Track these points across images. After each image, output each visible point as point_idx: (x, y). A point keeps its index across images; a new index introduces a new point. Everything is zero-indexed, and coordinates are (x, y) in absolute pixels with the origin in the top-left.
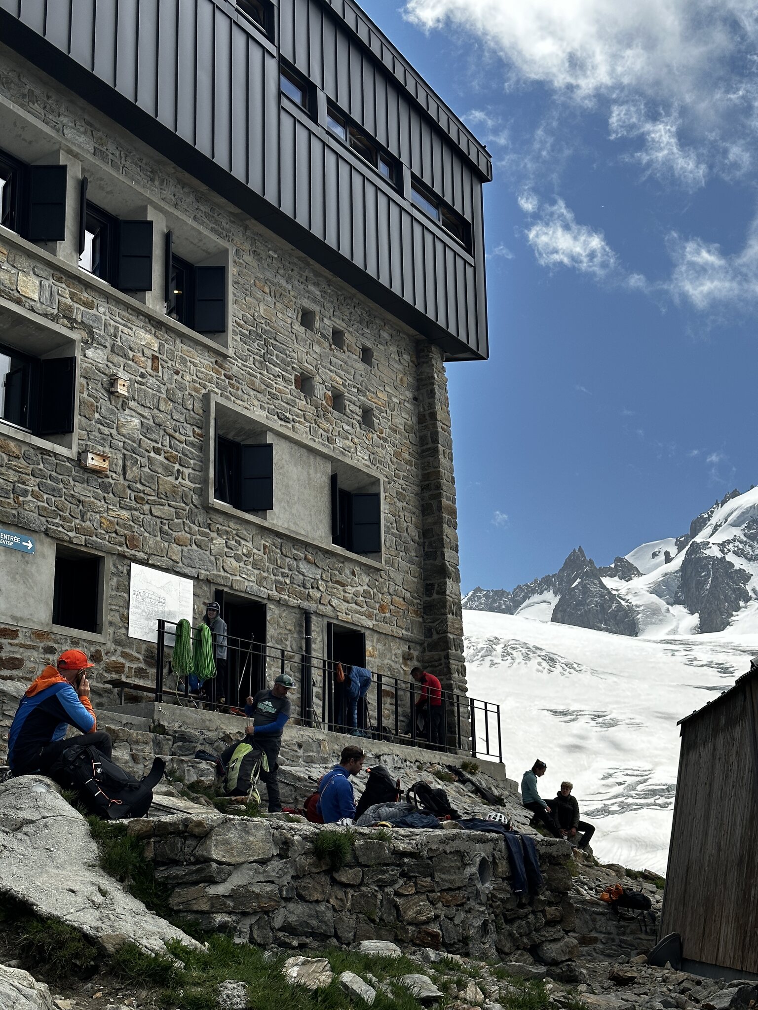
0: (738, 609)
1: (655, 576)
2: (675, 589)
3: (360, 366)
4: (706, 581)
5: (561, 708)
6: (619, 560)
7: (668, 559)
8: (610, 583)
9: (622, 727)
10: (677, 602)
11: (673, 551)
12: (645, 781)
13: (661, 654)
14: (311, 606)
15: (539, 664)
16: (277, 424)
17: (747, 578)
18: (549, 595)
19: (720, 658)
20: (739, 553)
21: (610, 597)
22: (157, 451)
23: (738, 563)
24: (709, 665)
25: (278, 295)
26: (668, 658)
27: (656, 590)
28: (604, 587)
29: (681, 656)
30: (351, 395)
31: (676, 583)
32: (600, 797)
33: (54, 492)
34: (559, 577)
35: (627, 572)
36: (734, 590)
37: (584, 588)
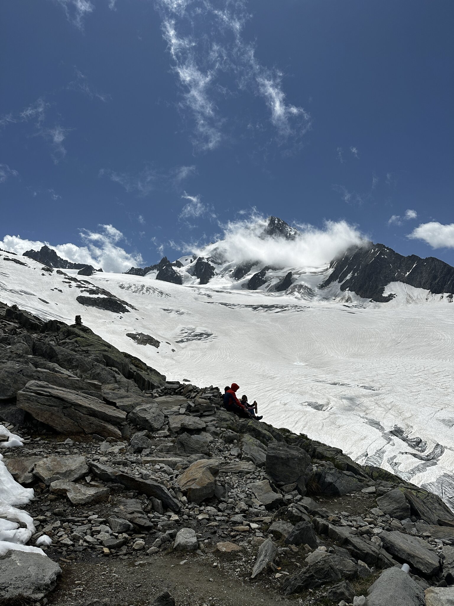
0: (211, 278)
1: (188, 267)
2: (193, 271)
4: (202, 270)
5: (166, 308)
6: (177, 261)
7: (191, 262)
9: (185, 315)
10: (193, 275)
11: (193, 259)
12: (194, 332)
13: (191, 291)
15: (158, 294)
17: (214, 269)
18: (155, 271)
19: (208, 293)
21: (174, 272)
23: (212, 264)
24: (205, 295)
26: (193, 292)
27: (188, 271)
28: (173, 269)
29: (197, 292)
31: (193, 269)
32: (181, 337)
34: (159, 265)
35: (179, 265)
36: (210, 272)
37: (167, 269)
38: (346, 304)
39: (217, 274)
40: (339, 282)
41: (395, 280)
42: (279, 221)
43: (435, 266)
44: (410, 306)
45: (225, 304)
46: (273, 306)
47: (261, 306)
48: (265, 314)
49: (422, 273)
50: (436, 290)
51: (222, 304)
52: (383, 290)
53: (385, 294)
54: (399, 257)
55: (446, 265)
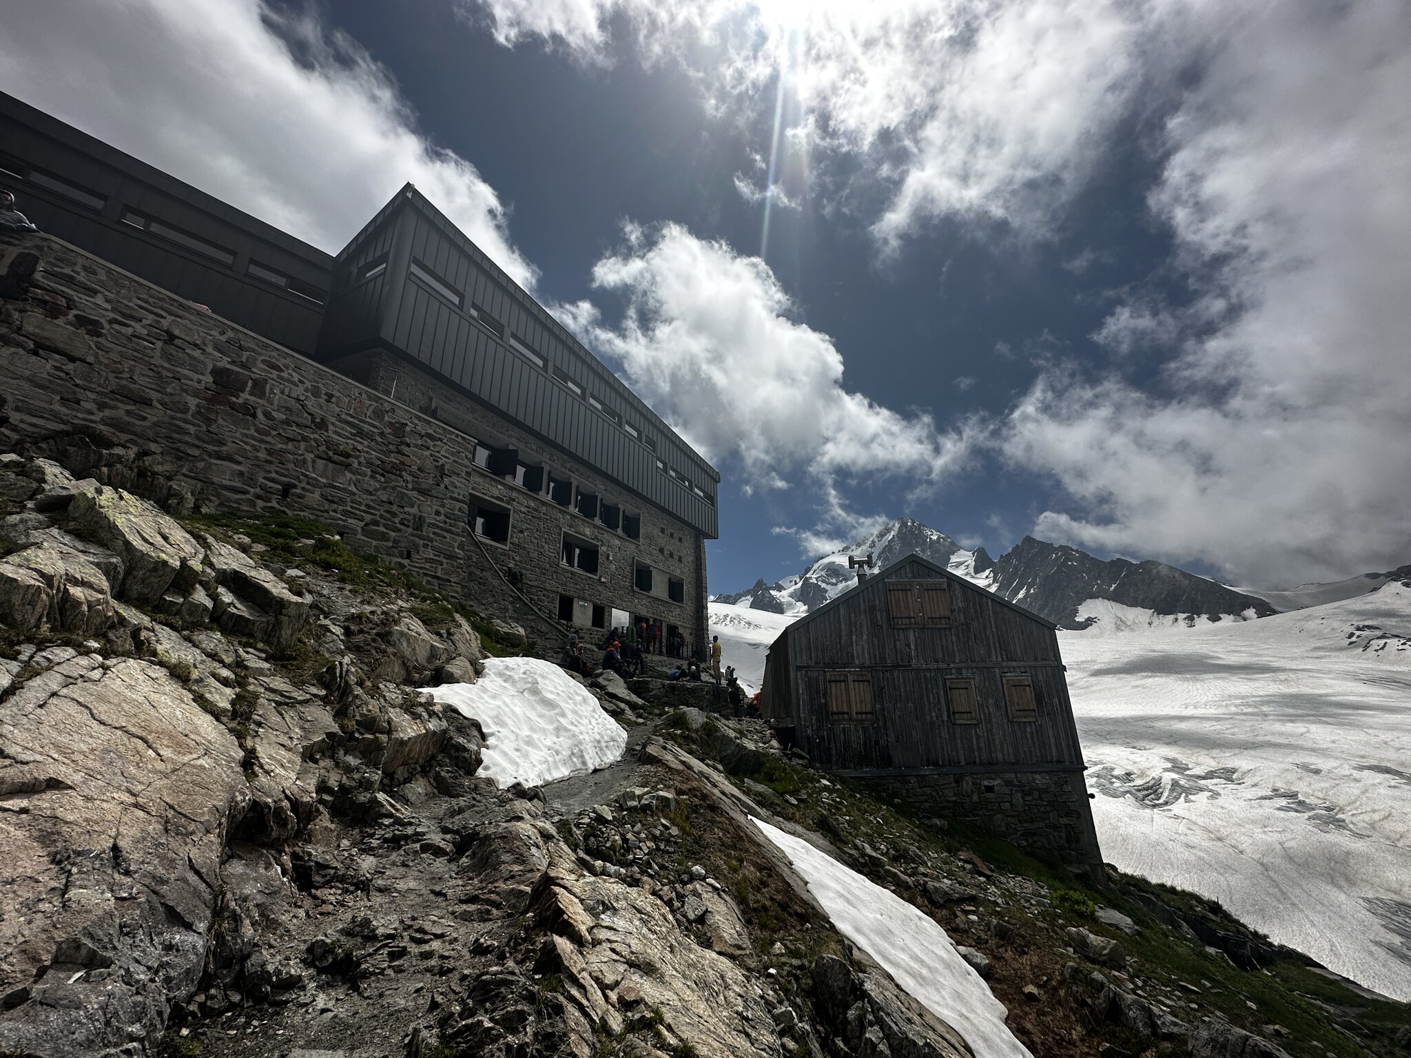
1: (791, 590)
2: (798, 595)
3: (679, 543)
6: (776, 583)
7: (796, 584)
8: (773, 593)
10: (799, 600)
11: (798, 580)
15: (744, 625)
16: (653, 564)
18: (749, 597)
20: (822, 581)
21: (774, 598)
22: (619, 574)
23: (823, 585)
25: (654, 524)
27: (791, 596)
28: (771, 594)
30: (675, 553)
31: (799, 593)
33: (593, 589)
34: (753, 590)
36: (821, 596)
37: (763, 594)
41: (1093, 596)
42: (913, 522)
44: (1122, 634)
49: (1136, 585)
50: (1164, 609)
52: (1075, 612)
53: (1080, 618)
54: (1097, 563)
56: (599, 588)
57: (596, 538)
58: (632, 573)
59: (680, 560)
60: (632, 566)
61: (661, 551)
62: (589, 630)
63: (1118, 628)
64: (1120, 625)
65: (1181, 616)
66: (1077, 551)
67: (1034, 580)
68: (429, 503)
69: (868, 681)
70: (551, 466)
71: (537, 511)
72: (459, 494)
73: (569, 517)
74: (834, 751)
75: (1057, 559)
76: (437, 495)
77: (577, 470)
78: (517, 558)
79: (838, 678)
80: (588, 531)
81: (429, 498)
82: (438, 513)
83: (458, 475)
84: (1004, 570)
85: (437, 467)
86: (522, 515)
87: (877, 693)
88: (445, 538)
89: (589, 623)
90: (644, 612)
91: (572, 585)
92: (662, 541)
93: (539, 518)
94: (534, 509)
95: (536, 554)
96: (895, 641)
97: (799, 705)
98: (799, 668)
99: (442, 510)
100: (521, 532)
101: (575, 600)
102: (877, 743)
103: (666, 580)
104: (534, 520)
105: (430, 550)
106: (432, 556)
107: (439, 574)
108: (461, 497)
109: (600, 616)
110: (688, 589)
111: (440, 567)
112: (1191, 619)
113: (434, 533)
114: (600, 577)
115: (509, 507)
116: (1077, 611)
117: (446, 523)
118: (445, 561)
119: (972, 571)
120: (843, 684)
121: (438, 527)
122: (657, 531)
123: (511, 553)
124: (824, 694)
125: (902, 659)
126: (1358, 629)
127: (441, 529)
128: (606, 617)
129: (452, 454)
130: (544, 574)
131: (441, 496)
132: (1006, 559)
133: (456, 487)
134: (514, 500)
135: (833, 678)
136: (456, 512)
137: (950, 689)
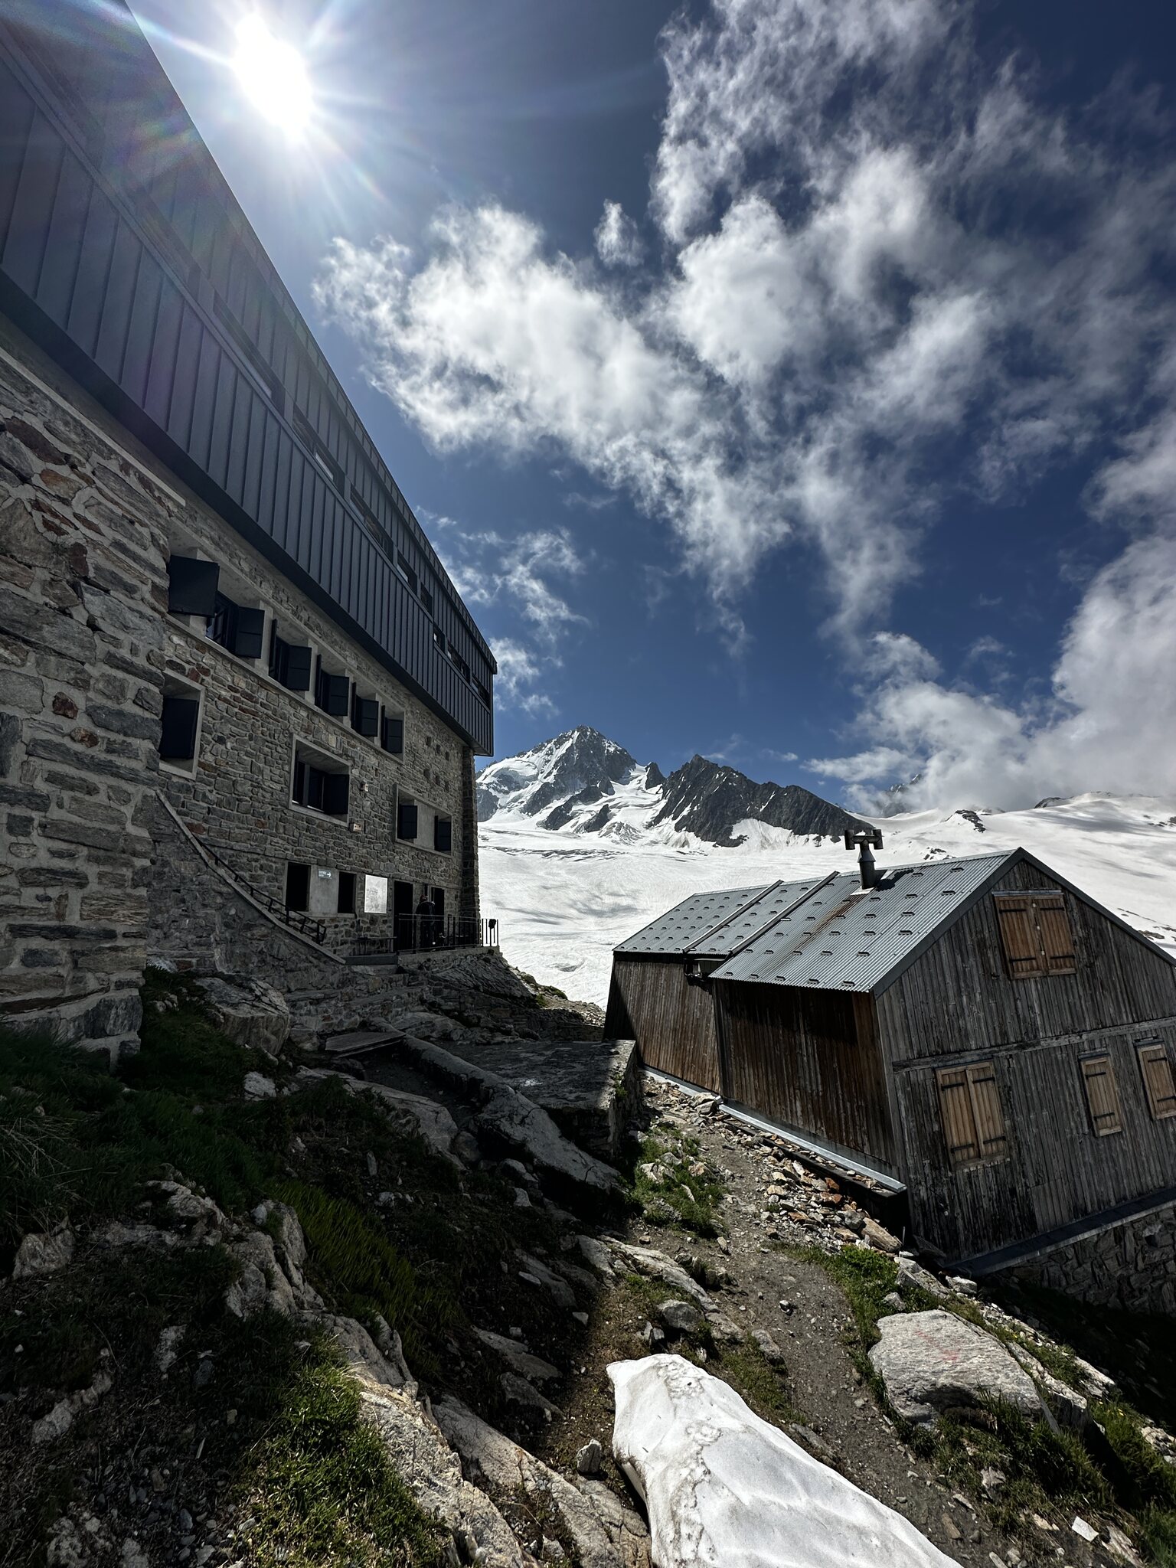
3: (445, 761)
14: (426, 881)
16: (417, 795)
22: (376, 816)
25: (420, 731)
30: (442, 776)
33: (340, 845)
38: (682, 850)
39: (502, 808)
40: (674, 819)
41: (746, 816)
42: (592, 731)
43: (799, 797)
44: (764, 852)
45: (503, 850)
46: (572, 852)
47: (556, 852)
48: (560, 862)
49: (781, 807)
50: (800, 830)
51: (498, 848)
52: (730, 831)
53: (734, 837)
54: (752, 786)
55: (812, 796)
56: (350, 843)
57: (345, 754)
58: (393, 813)
59: (447, 788)
60: (392, 800)
61: (426, 773)
62: (333, 920)
63: (763, 847)
64: (765, 843)
65: (813, 836)
66: (737, 773)
67: (698, 798)
68: (30, 669)
69: (993, 1079)
70: (275, 612)
71: (250, 698)
72: (134, 650)
73: (304, 714)
74: (960, 1223)
75: (720, 778)
76: (61, 645)
77: (318, 626)
78: (213, 797)
79: (954, 1082)
80: (332, 741)
81: (32, 657)
82: (62, 706)
83: (130, 590)
84: (673, 786)
85: (58, 549)
86: (223, 706)
87: (1004, 1102)
88: (92, 790)
89: (332, 908)
90: (406, 875)
91: (309, 841)
92: (428, 757)
93: (255, 714)
94: (245, 694)
95: (247, 787)
96: (1015, 1000)
97: (904, 1142)
98: (897, 1066)
99: (78, 697)
100: (221, 740)
101: (313, 868)
102: (1013, 1191)
103: (432, 819)
104: (246, 716)
105: (35, 836)
106: (44, 860)
107: (74, 920)
108: (140, 661)
109: (349, 892)
110: (456, 832)
111: (75, 896)
112: (818, 839)
113: (52, 778)
114: (351, 823)
115: (196, 686)
116: (731, 829)
117: (92, 740)
118: (92, 871)
119: (644, 787)
120: (961, 1088)
121: (66, 755)
122: (422, 742)
123: (201, 787)
124: (936, 1113)
125: (1027, 1033)
126: (932, 852)
127: (79, 761)
128: (358, 891)
129: (111, 520)
130: (263, 825)
131: (74, 650)
132: (676, 776)
133: (125, 628)
134: (206, 672)
135: (947, 1082)
136: (129, 707)
137: (1087, 1077)
